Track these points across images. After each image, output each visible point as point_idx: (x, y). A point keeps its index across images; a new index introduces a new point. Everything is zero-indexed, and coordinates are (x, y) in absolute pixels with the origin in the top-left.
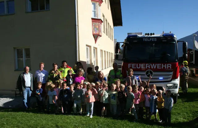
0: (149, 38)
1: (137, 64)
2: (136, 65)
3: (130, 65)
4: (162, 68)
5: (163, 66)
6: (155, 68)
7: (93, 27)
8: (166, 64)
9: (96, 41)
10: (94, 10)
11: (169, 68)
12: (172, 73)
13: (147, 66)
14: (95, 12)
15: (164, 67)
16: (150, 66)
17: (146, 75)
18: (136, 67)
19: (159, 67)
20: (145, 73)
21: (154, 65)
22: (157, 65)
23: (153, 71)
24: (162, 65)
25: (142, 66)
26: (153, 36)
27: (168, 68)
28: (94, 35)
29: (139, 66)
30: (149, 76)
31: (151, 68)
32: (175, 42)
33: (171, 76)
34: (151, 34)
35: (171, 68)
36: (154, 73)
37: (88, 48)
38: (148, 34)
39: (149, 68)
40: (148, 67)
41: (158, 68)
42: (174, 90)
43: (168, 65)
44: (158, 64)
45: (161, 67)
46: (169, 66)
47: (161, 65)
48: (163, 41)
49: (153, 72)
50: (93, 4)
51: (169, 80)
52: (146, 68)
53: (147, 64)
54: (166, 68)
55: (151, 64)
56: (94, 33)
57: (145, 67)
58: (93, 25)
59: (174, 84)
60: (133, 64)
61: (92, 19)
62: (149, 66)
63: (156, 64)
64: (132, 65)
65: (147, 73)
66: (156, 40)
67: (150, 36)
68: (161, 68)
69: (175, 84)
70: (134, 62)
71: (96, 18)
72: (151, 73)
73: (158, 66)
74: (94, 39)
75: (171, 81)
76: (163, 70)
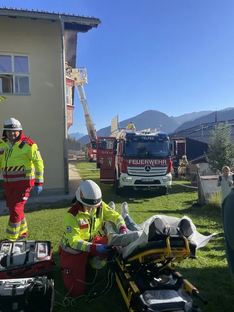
0: (147, 136)
5: (159, 162)
12: (167, 168)
15: (160, 163)
17: (145, 170)
20: (144, 168)
23: (151, 166)
25: (142, 162)
26: (149, 135)
30: (148, 170)
31: (149, 164)
33: (166, 171)
34: (148, 133)
36: (152, 168)
48: (159, 139)
51: (164, 173)
56: (68, 122)
59: (168, 177)
61: (67, 106)
65: (146, 168)
66: (153, 138)
70: (134, 159)
72: (149, 168)
75: (166, 175)
76: (159, 165)
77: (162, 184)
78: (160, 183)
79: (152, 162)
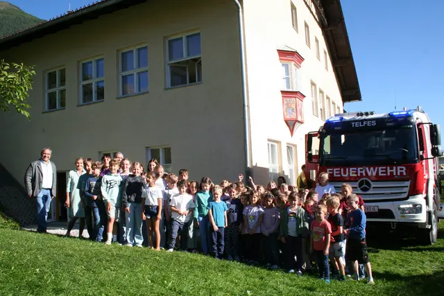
0: (362, 121)
1: (342, 169)
2: (340, 171)
3: (330, 171)
4: (389, 174)
5: (389, 171)
6: (374, 174)
7: (285, 106)
8: (395, 168)
9: (292, 131)
10: (286, 76)
11: (401, 173)
12: (408, 183)
13: (359, 172)
14: (288, 79)
15: (392, 173)
16: (366, 172)
17: (359, 189)
18: (340, 174)
19: (382, 173)
20: (357, 185)
21: (372, 169)
22: (378, 169)
23: (372, 181)
24: (388, 168)
25: (351, 172)
26: (370, 117)
27: (399, 174)
28: (286, 122)
29: (345, 173)
30: (364, 189)
31: (367, 176)
32: (411, 126)
33: (407, 190)
34: (367, 114)
35: (404, 174)
36: (373, 185)
37: (276, 144)
38: (362, 115)
39: (364, 174)
40: (361, 174)
41: (380, 174)
42: (414, 216)
43: (399, 168)
44: (380, 168)
45: (386, 172)
46: (401, 170)
47: (386, 169)
48: (388, 124)
49: (371, 183)
50: (283, 65)
51: (405, 196)
52: (359, 175)
53: (359, 169)
54: (395, 174)
55: (367, 168)
56: (288, 117)
57: (357, 173)
58: (285, 102)
59: (415, 205)
60: (335, 169)
61: (283, 92)
62: (363, 172)
63: (376, 168)
64: (333, 171)
66: (374, 123)
67: (364, 117)
68: (385, 175)
69: (417, 205)
70: (337, 167)
71: (291, 90)
72: (369, 184)
73: (380, 171)
74: (288, 128)
75: (407, 198)
76: (391, 178)
77: (398, 218)
78: (393, 217)
79: (372, 172)
